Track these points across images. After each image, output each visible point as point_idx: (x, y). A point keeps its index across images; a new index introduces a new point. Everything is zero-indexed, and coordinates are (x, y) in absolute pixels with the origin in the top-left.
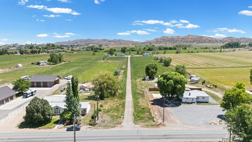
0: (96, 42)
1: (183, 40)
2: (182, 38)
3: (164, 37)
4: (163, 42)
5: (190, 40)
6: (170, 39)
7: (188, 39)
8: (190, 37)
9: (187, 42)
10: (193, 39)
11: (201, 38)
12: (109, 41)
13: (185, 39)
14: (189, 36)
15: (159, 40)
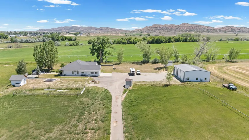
0: (81, 30)
1: (178, 29)
2: (176, 26)
3: (156, 25)
4: (156, 31)
5: (186, 28)
6: (162, 27)
7: (183, 28)
8: (186, 25)
9: (182, 30)
10: (189, 28)
11: (198, 27)
12: (96, 29)
13: (180, 28)
14: (184, 24)
15: (151, 28)
